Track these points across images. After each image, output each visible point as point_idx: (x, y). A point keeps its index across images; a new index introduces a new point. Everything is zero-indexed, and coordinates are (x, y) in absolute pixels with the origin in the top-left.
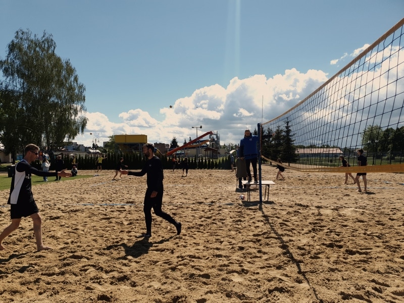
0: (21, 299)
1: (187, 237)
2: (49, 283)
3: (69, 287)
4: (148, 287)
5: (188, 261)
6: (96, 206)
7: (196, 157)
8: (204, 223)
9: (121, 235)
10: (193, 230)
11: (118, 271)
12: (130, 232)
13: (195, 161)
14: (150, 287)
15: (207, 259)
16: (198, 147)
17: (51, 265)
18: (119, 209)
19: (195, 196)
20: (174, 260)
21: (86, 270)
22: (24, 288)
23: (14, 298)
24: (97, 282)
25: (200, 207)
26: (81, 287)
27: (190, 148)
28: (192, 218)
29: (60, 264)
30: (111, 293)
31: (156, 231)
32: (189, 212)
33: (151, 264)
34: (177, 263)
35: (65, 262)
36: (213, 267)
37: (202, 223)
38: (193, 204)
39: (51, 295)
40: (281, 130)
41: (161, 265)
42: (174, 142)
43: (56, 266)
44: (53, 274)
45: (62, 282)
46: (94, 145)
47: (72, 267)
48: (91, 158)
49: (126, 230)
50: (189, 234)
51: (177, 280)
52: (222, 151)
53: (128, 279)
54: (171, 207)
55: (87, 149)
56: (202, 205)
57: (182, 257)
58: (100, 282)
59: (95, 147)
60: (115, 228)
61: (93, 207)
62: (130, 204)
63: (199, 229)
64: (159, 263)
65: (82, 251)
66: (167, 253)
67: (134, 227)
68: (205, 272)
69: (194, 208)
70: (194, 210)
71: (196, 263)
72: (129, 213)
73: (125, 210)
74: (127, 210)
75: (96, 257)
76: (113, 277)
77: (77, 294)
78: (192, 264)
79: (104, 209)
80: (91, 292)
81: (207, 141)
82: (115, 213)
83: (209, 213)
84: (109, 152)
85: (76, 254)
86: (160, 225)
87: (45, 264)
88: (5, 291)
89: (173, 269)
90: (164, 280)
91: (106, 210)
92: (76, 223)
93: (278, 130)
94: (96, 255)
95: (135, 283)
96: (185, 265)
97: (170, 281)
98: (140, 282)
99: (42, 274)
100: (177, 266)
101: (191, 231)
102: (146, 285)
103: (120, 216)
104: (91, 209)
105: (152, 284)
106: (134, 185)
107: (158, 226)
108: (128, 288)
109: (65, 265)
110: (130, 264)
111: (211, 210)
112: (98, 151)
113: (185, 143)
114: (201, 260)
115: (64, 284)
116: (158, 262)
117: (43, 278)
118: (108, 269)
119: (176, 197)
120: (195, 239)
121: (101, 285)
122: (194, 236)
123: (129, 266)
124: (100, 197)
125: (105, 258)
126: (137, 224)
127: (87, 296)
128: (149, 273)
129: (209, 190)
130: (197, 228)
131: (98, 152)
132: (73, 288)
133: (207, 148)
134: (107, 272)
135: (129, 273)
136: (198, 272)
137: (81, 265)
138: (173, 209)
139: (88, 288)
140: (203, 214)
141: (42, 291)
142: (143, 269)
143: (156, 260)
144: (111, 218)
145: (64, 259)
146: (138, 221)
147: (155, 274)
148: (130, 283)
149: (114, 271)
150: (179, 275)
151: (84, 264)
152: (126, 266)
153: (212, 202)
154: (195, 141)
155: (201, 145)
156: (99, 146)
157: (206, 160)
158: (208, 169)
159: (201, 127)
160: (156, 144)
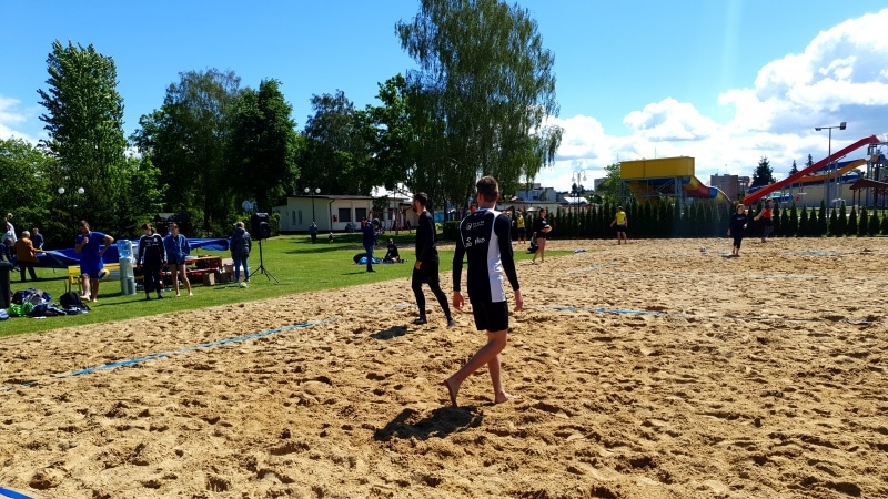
0: (456, 468)
1: (795, 395)
2: (499, 448)
3: (534, 460)
4: (698, 488)
5: (799, 449)
6: (581, 312)
7: (824, 206)
8: (845, 368)
9: (637, 376)
10: (812, 380)
11: (631, 446)
12: (655, 370)
13: (822, 215)
14: (703, 488)
15: (851, 450)
16: (832, 180)
17: (503, 415)
18: (630, 322)
19: (819, 302)
20: (763, 443)
21: (566, 436)
22: (459, 449)
23: (444, 464)
24: (589, 461)
25: (833, 328)
26: (558, 465)
27: (806, 184)
28: (810, 352)
29: (518, 416)
30: (618, 486)
31: (717, 375)
32: (802, 339)
33: (706, 443)
34: (770, 448)
35: (527, 413)
36: (868, 471)
37: (838, 367)
38: (815, 319)
39: (506, 470)
41: (729, 448)
42: (764, 171)
43: (510, 418)
44: (505, 433)
45: (524, 450)
46: (574, 186)
47: (538, 425)
48: (570, 214)
49: (648, 366)
50: (802, 388)
51: (770, 485)
53: (653, 466)
54: (754, 324)
55: (560, 196)
56: (840, 324)
57: (783, 437)
58: (595, 461)
59: (578, 191)
60: (622, 360)
61: (576, 315)
62: (654, 313)
63: (831, 379)
64: (725, 442)
65: (557, 398)
66: (745, 423)
67: (664, 360)
68: (847, 477)
69: (816, 331)
70: (817, 335)
71: (821, 454)
72: (653, 332)
73: (644, 325)
74: (649, 324)
75: (584, 413)
76: (622, 457)
77: (551, 476)
78: (811, 456)
79: (598, 320)
80: (579, 478)
81: (862, 162)
82: (623, 330)
83: (861, 343)
84: (607, 199)
85: (545, 402)
86: (725, 361)
87: (490, 414)
88: (429, 449)
89: (760, 461)
90: (737, 481)
91: (603, 321)
92: (543, 344)
94: (585, 410)
95: (668, 475)
96: (790, 455)
97: (753, 485)
98: (681, 476)
99: (487, 430)
100: (769, 455)
101: (808, 383)
102: (694, 483)
103: (634, 336)
104: (572, 317)
105: (708, 483)
106: (663, 273)
107: (722, 364)
108: (655, 483)
109: (527, 420)
110: (658, 436)
111: (867, 336)
112: (582, 199)
113: (794, 171)
114: (836, 451)
115: (527, 453)
116: (722, 440)
117: (490, 436)
118: (610, 439)
119: (767, 303)
120: (817, 400)
121: (596, 467)
122: (815, 394)
123: (655, 440)
124: (588, 294)
125: (602, 417)
126: (672, 356)
127: (571, 484)
128: (700, 460)
129: (862, 289)
130: (825, 377)
131: (583, 203)
132: (544, 464)
133: (860, 182)
134: (608, 445)
135: (656, 454)
136: (826, 477)
137: (556, 424)
138: (759, 329)
139: (571, 470)
140: (841, 345)
141: (490, 460)
142: (685, 451)
143: (715, 435)
144: (614, 338)
145: (525, 409)
146: (673, 350)
147: (716, 464)
148: (659, 474)
149: (623, 444)
150: (775, 476)
151: (561, 424)
152: (649, 438)
153: (871, 318)
154: (823, 165)
155: (840, 173)
156: (586, 188)
157: (853, 214)
158: (859, 236)
159: (843, 127)
160: (715, 179)
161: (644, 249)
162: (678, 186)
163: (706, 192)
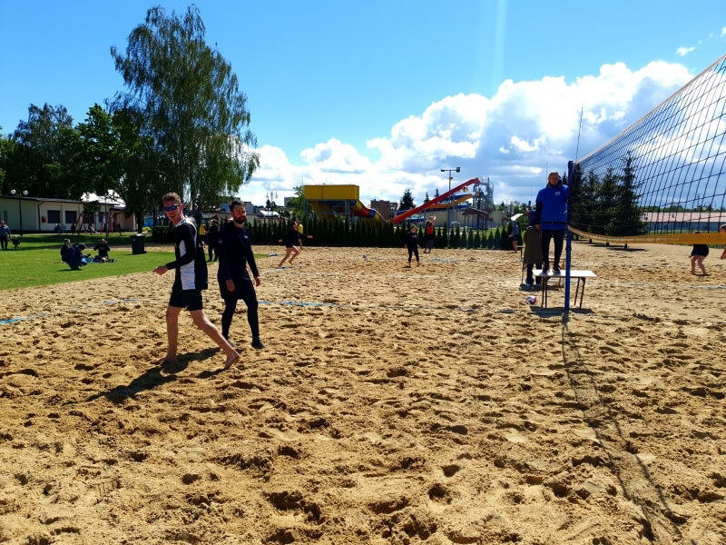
0: (162, 443)
1: (427, 364)
2: (201, 423)
3: (232, 430)
4: (360, 440)
5: (429, 403)
6: (274, 305)
7: (446, 226)
8: (458, 342)
9: (316, 354)
10: (437, 352)
11: (310, 411)
12: (330, 349)
13: (445, 233)
14: (363, 440)
15: (462, 402)
16: (451, 208)
17: (204, 395)
18: (311, 312)
19: (443, 295)
20: (405, 400)
21: (259, 407)
22: (165, 427)
23: (150, 440)
24: (277, 427)
25: (451, 314)
26: (251, 432)
27: (435, 210)
28: (436, 332)
29: (218, 394)
30: (300, 445)
31: (374, 351)
32: (431, 323)
33: (365, 404)
34: (410, 404)
35: (226, 391)
36: (472, 415)
37: (454, 342)
38: (440, 308)
39: (207, 441)
40: (615, 177)
41: (382, 407)
42: (407, 199)
43: (212, 397)
44: (207, 410)
45: (223, 423)
46: (268, 202)
47: (236, 400)
48: (265, 224)
49: (324, 346)
50: (431, 358)
51: (410, 432)
52: (496, 216)
53: (326, 426)
54: (400, 312)
55: (256, 209)
56: (455, 311)
57: (418, 395)
58: (282, 426)
59: (271, 206)
60: (305, 342)
61: (269, 307)
62: (330, 304)
63: (449, 351)
64: (379, 402)
65: (252, 376)
66: (393, 387)
67: (336, 341)
68: (459, 422)
69: (441, 316)
70: (441, 319)
71: (443, 406)
72: (329, 319)
73: (322, 314)
74: (325, 314)
75: (274, 387)
76: (303, 421)
77: (246, 442)
78: (436, 408)
79: (287, 311)
80: (268, 441)
81: (469, 196)
82: (306, 318)
83: (469, 325)
84: (294, 214)
85: (241, 380)
86: (379, 340)
87: (194, 394)
88: (136, 429)
89: (403, 414)
90: (387, 431)
91: (290, 312)
92: (241, 331)
93: (608, 176)
94: (274, 385)
95: (338, 432)
96: (423, 408)
97: (398, 433)
98: (347, 432)
99: (191, 408)
100: (410, 410)
101: (435, 355)
102: (357, 436)
103: (314, 323)
104: (266, 309)
105: (366, 435)
106: (336, 273)
107: (377, 342)
108: (328, 439)
109: (226, 397)
110: (331, 401)
111: (472, 319)
112: (275, 213)
113: (427, 201)
114: (452, 403)
115: (226, 425)
116: (377, 400)
117: (193, 413)
118: (294, 407)
119: (409, 296)
120: (441, 367)
121: (283, 431)
122: (440, 362)
123: (329, 405)
124: (279, 290)
125: (288, 389)
126: (343, 338)
127: (262, 447)
128: (361, 418)
129: (469, 286)
130: (446, 349)
131: (276, 216)
132: (240, 432)
133: (468, 210)
134: (292, 412)
135: (330, 415)
136: (446, 423)
137: (250, 398)
138: (403, 315)
139: (262, 435)
140: (456, 326)
141: (192, 434)
142: (350, 411)
143: (372, 397)
144: (299, 325)
145: (224, 388)
146: (343, 333)
147: (373, 420)
148: (331, 432)
149: (304, 410)
150: (413, 425)
151: (255, 398)
152: (324, 404)
153: (475, 307)
154: (446, 197)
155: (456, 203)
156: (277, 204)
157: (464, 232)
158: (468, 248)
159: (458, 171)
160: (374, 203)
161: (323, 255)
162: (347, 206)
163: (367, 212)
